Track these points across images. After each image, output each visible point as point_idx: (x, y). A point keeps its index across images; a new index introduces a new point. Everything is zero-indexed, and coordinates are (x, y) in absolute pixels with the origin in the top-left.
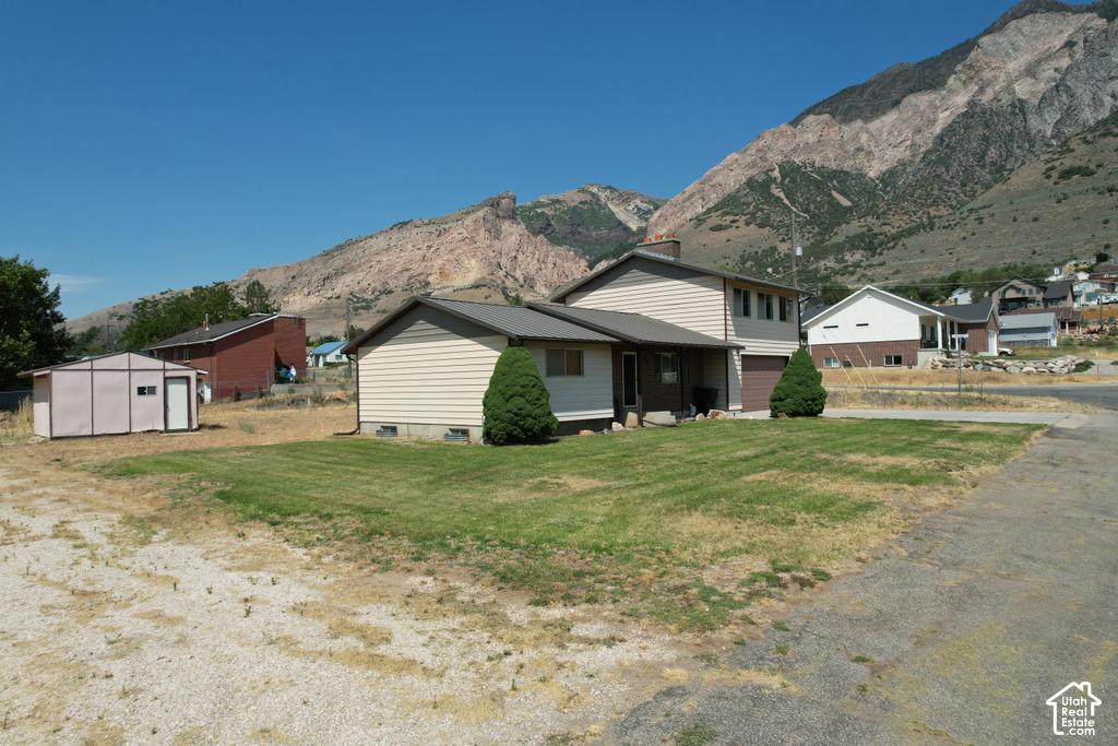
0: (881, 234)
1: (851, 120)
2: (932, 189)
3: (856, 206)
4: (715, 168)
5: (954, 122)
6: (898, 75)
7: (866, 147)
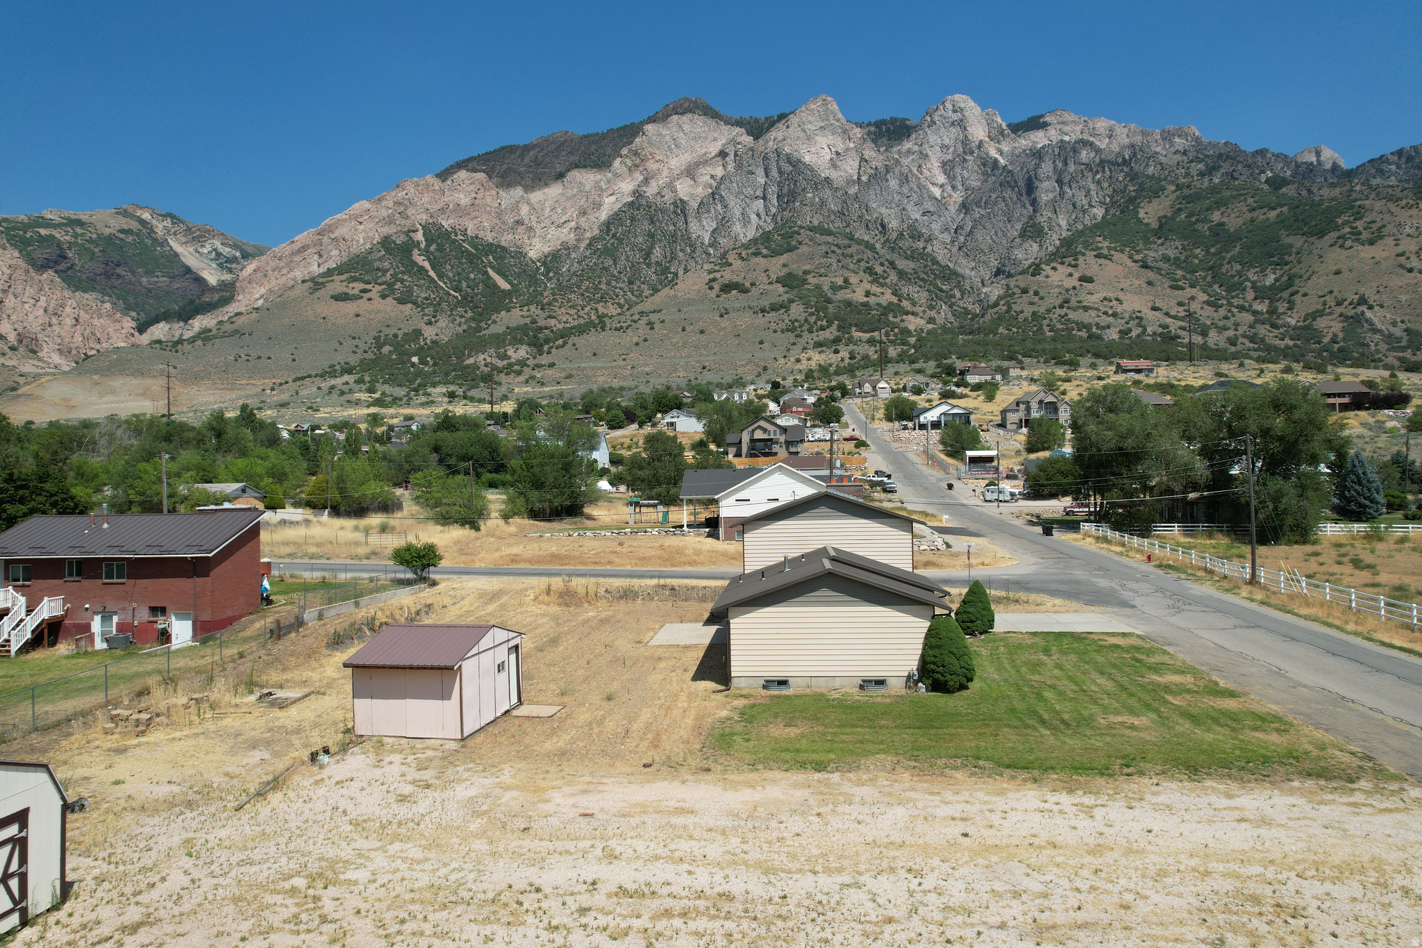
0: (546, 328)
1: (509, 186)
2: (600, 283)
3: (515, 291)
4: (338, 216)
5: (620, 210)
6: (562, 144)
7: (526, 222)
